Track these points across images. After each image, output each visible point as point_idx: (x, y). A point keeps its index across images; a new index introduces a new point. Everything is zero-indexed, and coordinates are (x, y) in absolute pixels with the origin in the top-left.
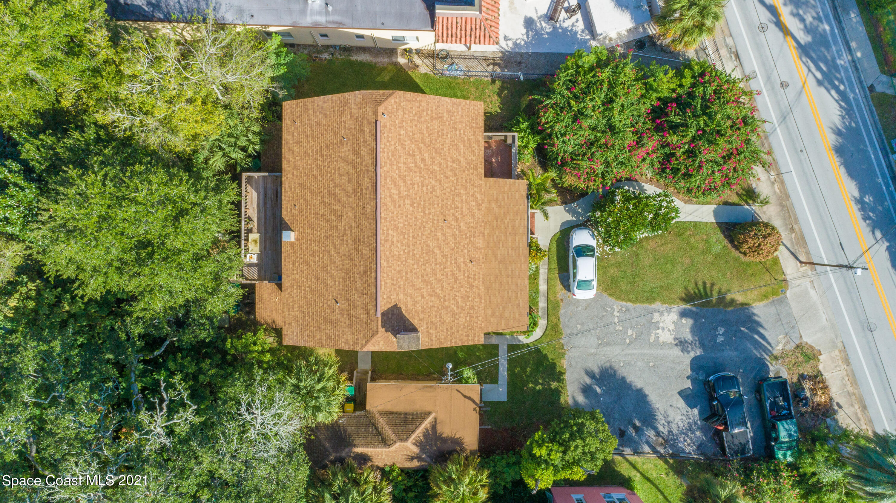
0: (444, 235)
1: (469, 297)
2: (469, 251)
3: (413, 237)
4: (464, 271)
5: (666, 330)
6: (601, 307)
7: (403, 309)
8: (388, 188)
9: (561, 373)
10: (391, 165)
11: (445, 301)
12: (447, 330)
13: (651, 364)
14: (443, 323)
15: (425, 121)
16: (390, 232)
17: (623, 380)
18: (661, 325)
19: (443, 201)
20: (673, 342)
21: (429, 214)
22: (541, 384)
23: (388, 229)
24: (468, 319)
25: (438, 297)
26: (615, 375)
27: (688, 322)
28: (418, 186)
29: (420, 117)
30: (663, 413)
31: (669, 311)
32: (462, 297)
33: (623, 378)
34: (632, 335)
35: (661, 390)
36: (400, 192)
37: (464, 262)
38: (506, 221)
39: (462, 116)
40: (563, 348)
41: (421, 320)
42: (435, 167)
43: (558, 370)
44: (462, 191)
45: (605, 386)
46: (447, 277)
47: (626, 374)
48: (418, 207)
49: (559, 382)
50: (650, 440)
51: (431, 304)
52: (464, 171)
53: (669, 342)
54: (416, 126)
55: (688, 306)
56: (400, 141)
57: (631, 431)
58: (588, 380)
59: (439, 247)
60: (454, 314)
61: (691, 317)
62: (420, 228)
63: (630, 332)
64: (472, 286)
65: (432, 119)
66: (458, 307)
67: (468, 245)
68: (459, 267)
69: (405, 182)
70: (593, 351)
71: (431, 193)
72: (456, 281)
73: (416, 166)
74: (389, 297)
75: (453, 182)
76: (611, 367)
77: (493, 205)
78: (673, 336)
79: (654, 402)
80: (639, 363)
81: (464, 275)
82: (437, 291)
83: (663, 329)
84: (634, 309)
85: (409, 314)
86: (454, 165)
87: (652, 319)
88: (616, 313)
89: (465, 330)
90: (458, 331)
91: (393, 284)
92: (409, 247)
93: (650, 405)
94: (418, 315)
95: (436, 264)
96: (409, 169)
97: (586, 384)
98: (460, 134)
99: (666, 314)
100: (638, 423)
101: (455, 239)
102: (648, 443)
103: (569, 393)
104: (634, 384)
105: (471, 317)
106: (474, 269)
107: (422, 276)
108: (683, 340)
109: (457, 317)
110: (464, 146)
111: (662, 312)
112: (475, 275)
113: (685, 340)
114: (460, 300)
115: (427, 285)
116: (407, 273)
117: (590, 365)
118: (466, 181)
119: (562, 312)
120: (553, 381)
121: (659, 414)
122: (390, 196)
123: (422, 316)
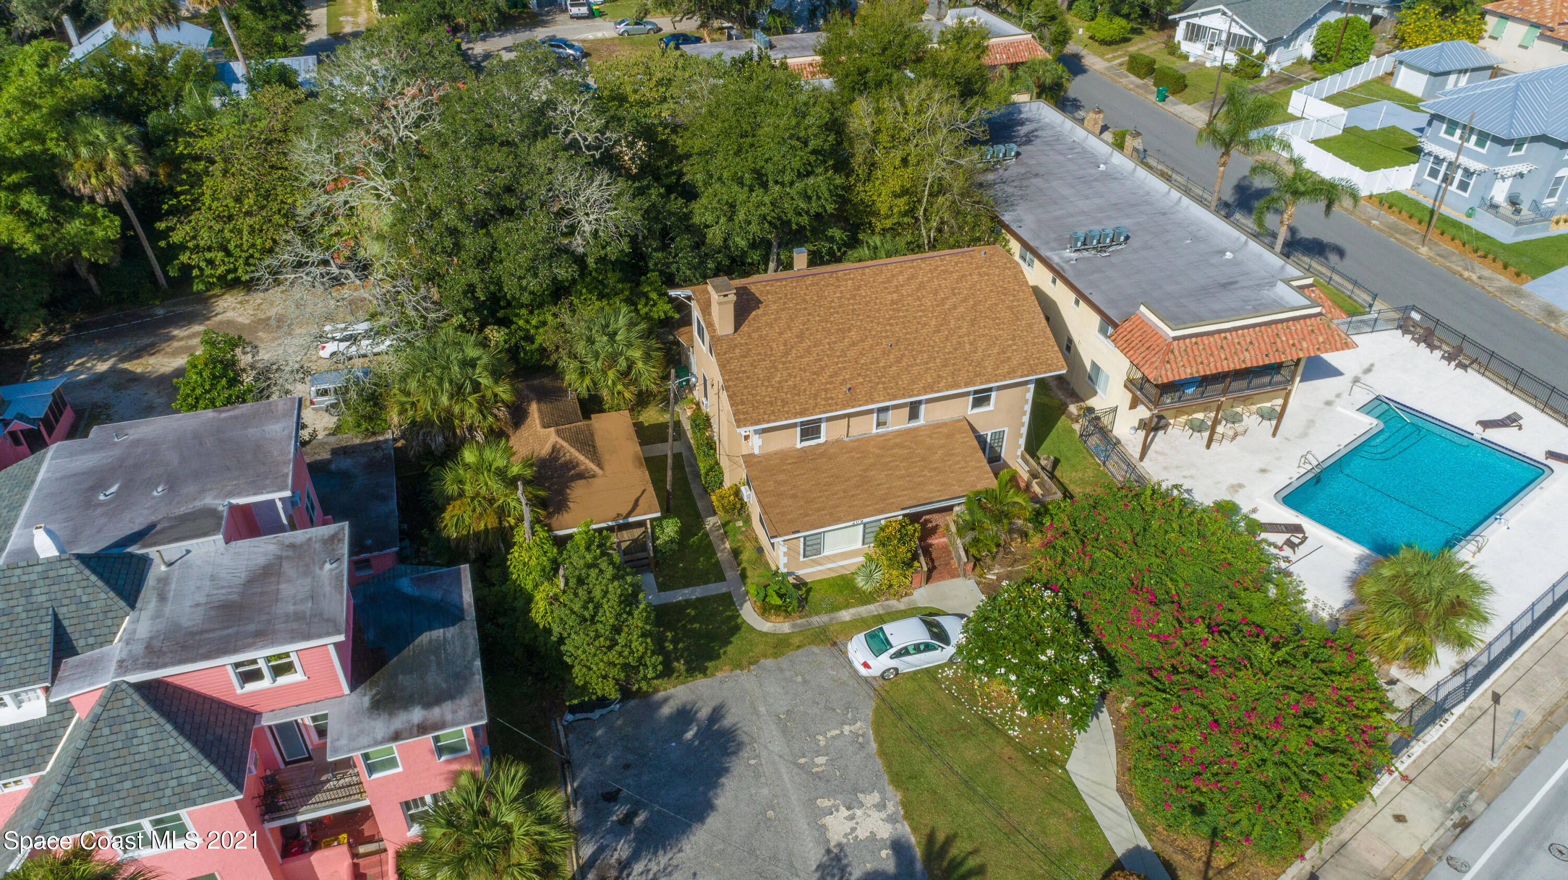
0: (871, 348)
1: (798, 395)
2: (861, 384)
3: (853, 310)
4: (832, 383)
5: (852, 824)
6: (850, 703)
7: (759, 312)
8: (901, 272)
9: (704, 671)
10: (930, 271)
11: (784, 363)
12: (744, 372)
13: (770, 813)
14: (752, 365)
15: (1003, 301)
16: (850, 282)
17: (723, 771)
18: (859, 812)
19: (915, 338)
20: (832, 844)
21: (891, 325)
22: (675, 648)
23: (852, 279)
24: (767, 399)
25: (787, 354)
26: (729, 755)
27: (886, 860)
28: (920, 306)
29: (1005, 295)
30: (674, 862)
31: (891, 819)
32: (795, 386)
33: (726, 770)
34: (818, 766)
35: (721, 846)
36: (902, 286)
37: (844, 380)
38: (926, 472)
39: (1034, 344)
40: (751, 663)
41: (749, 336)
42: (953, 322)
43: (709, 664)
44: (938, 360)
45: (701, 743)
46: (816, 361)
47: (735, 773)
48: (894, 310)
49: (687, 671)
50: (608, 852)
51: (774, 346)
52: (966, 359)
53: (830, 835)
54: (991, 291)
55: (918, 852)
56: (963, 276)
57: (619, 811)
58: (704, 713)
59: (853, 344)
60: (769, 379)
61: (899, 865)
62: (868, 317)
63: (821, 760)
64: (815, 396)
65: (1011, 308)
66: (780, 382)
67: (870, 382)
68: (835, 374)
69: (918, 289)
70: (762, 709)
71: (919, 323)
72: (814, 373)
73: (943, 299)
74: (768, 292)
75: (945, 347)
76: (740, 745)
77: (940, 452)
78: (845, 841)
79: (693, 839)
80: (765, 791)
81: (827, 383)
82: (794, 351)
83: (852, 818)
84: (869, 756)
85: (754, 319)
86: (967, 346)
87: (863, 792)
88: (847, 729)
89: (750, 397)
90: (746, 387)
91: (786, 295)
92: (840, 307)
93: (684, 832)
94: (754, 331)
95: (829, 344)
96: (936, 292)
97: (696, 713)
98: (1010, 346)
99: (883, 815)
100: (639, 820)
101: (872, 363)
102: (600, 850)
103: (672, 691)
104: (719, 791)
105: (771, 403)
106: (841, 396)
107: (808, 329)
108: (845, 862)
109: (766, 383)
110: (999, 354)
111: (884, 806)
112: (832, 398)
113: (846, 866)
114: (790, 383)
115: (797, 337)
116: (805, 309)
117: (733, 710)
118: (954, 364)
119: (815, 649)
120: (686, 663)
121: (669, 855)
122: (893, 276)
123: (755, 335)
